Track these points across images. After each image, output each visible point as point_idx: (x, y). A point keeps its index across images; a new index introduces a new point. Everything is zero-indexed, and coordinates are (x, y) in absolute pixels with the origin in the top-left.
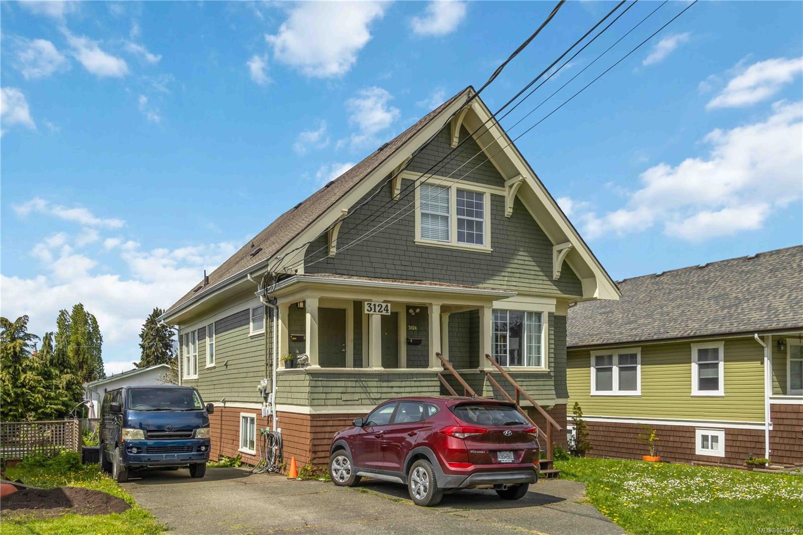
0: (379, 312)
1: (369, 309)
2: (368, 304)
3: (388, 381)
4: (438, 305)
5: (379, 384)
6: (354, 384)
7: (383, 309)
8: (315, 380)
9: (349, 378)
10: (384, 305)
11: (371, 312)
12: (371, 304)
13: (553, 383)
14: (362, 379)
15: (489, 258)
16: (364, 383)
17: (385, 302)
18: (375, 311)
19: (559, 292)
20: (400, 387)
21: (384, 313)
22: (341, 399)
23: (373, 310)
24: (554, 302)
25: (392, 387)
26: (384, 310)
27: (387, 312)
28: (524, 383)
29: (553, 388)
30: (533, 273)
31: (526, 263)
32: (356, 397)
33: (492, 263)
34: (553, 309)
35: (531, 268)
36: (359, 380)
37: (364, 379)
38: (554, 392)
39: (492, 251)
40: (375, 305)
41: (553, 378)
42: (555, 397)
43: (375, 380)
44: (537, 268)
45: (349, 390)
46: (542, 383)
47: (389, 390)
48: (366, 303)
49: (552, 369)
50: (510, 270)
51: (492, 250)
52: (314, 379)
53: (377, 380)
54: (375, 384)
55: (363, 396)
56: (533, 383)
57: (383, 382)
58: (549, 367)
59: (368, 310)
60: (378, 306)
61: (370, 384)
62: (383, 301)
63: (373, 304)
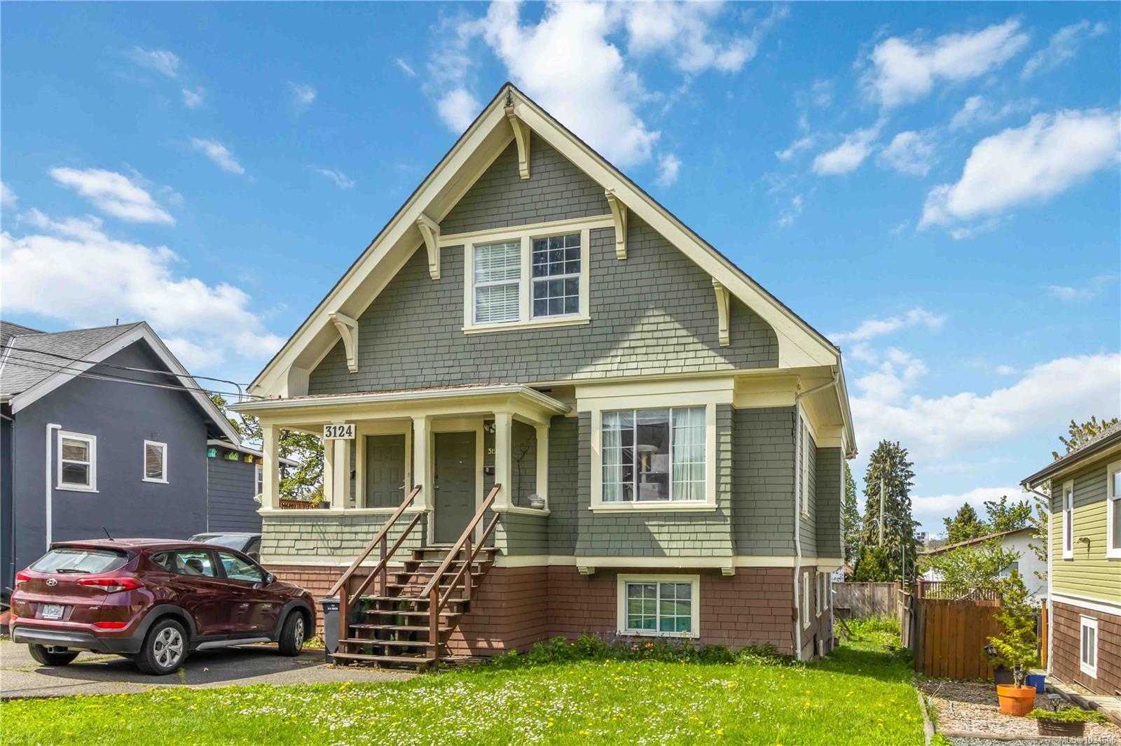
0: (340, 436)
1: (328, 433)
2: (327, 428)
3: (352, 525)
4: (422, 418)
5: (339, 529)
6: (309, 529)
7: (344, 432)
8: (268, 525)
9: (305, 522)
10: (346, 427)
11: (332, 438)
12: (330, 427)
13: (728, 528)
14: (319, 523)
15: (588, 332)
16: (321, 527)
17: (347, 422)
18: (335, 436)
19: (731, 367)
20: (367, 533)
21: (346, 437)
22: (294, 547)
23: (333, 435)
24: (730, 384)
25: (356, 533)
26: (347, 433)
27: (350, 435)
28: (665, 529)
29: (728, 537)
30: (675, 341)
31: (661, 327)
32: (311, 545)
33: (593, 339)
34: (728, 398)
35: (672, 333)
36: (315, 523)
37: (322, 523)
38: (729, 544)
39: (590, 321)
40: (335, 428)
41: (729, 519)
42: (730, 553)
43: (335, 523)
44: (684, 332)
45: (305, 536)
46: (704, 529)
47: (353, 537)
48: (325, 426)
49: (727, 504)
50: (626, 344)
51: (590, 318)
52: (267, 523)
53: (338, 523)
54: (334, 529)
55: (320, 544)
56: (682, 529)
57: (345, 525)
58: (718, 500)
59: (327, 435)
60: (339, 429)
61: (329, 529)
62: (344, 421)
63: (333, 426)
